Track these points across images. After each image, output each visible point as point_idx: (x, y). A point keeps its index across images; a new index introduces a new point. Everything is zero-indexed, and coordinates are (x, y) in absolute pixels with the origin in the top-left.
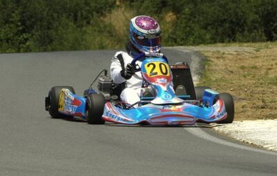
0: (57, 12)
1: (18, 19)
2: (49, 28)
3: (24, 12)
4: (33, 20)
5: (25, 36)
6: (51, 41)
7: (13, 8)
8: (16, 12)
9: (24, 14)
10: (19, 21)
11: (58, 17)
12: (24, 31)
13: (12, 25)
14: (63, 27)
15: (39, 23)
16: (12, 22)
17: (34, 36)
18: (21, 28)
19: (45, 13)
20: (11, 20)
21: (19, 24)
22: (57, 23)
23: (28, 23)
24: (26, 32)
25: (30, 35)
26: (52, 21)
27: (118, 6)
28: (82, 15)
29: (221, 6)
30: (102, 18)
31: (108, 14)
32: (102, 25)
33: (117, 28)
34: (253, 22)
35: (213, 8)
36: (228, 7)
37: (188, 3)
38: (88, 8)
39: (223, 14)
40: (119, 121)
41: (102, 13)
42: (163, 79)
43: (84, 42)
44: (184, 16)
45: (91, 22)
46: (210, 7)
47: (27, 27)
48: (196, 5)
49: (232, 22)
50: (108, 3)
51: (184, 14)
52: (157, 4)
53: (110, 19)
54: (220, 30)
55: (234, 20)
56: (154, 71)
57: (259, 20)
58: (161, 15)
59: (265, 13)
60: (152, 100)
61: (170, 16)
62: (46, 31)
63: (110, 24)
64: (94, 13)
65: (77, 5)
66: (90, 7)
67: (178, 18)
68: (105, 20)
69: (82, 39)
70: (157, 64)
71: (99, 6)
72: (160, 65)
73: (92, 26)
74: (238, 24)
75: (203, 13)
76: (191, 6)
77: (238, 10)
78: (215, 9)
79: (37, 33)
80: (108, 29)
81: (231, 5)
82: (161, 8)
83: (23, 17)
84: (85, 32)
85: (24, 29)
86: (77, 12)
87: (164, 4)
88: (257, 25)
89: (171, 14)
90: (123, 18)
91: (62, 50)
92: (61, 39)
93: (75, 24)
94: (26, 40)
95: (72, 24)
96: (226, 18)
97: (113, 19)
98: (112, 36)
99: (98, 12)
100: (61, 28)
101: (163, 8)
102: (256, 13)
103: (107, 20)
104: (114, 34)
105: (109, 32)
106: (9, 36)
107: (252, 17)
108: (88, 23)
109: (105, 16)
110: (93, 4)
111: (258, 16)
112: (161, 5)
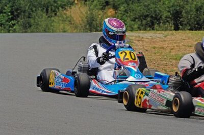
0: (35, 7)
1: (9, 10)
2: (29, 17)
3: (13, 6)
4: (19, 11)
5: (13, 22)
6: (30, 26)
7: (6, 3)
8: (8, 5)
9: (13, 8)
10: (10, 12)
11: (36, 10)
12: (12, 19)
13: (4, 15)
14: (39, 17)
15: (23, 14)
16: (5, 13)
17: (19, 23)
18: (10, 17)
19: (27, 7)
20: (4, 11)
21: (10, 14)
22: (35, 14)
23: (15, 13)
24: (13, 20)
25: (16, 21)
26: (31, 12)
27: (76, 4)
28: (51, 9)
29: (145, 6)
30: (65, 12)
31: (69, 9)
32: (65, 16)
33: (75, 19)
34: (166, 17)
36: (150, 7)
37: (123, 3)
38: (56, 5)
39: (147, 12)
40: (103, 93)
41: (65, 9)
42: (133, 63)
43: (52, 28)
44: (120, 12)
45: (58, 14)
46: (138, 6)
47: (15, 16)
48: (128, 5)
49: (152, 17)
50: (69, 2)
51: (120, 11)
52: (103, 3)
53: (71, 12)
54: (144, 22)
55: (154, 16)
56: (126, 57)
57: (171, 16)
58: (105, 11)
59: (175, 11)
60: (127, 78)
61: (111, 12)
62: (27, 19)
63: (71, 16)
65: (49, 2)
66: (57, 4)
67: (116, 13)
68: (67, 13)
69: (51, 26)
70: (128, 52)
72: (130, 53)
73: (59, 17)
74: (156, 18)
75: (133, 10)
76: (125, 5)
78: (141, 8)
79: (21, 21)
80: (69, 19)
81: (152, 6)
82: (105, 6)
83: (12, 9)
84: (54, 21)
85: (12, 18)
86: (48, 7)
87: (107, 3)
88: (169, 19)
89: (112, 10)
90: (79, 12)
91: (37, 32)
92: (37, 25)
93: (46, 15)
94: (14, 25)
95: (44, 15)
96: (148, 14)
97: (72, 13)
99: (62, 8)
100: (37, 18)
101: (107, 7)
102: (169, 11)
103: (68, 13)
104: (73, 22)
105: (70, 21)
106: (2, 22)
107: (166, 14)
108: (56, 14)
109: (67, 11)
110: (59, 3)
111: (169, 14)
112: (105, 4)
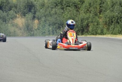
35: (52, 19)
64: (10, 19)
71: (12, 17)
77: (61, 20)
98: (17, 27)
